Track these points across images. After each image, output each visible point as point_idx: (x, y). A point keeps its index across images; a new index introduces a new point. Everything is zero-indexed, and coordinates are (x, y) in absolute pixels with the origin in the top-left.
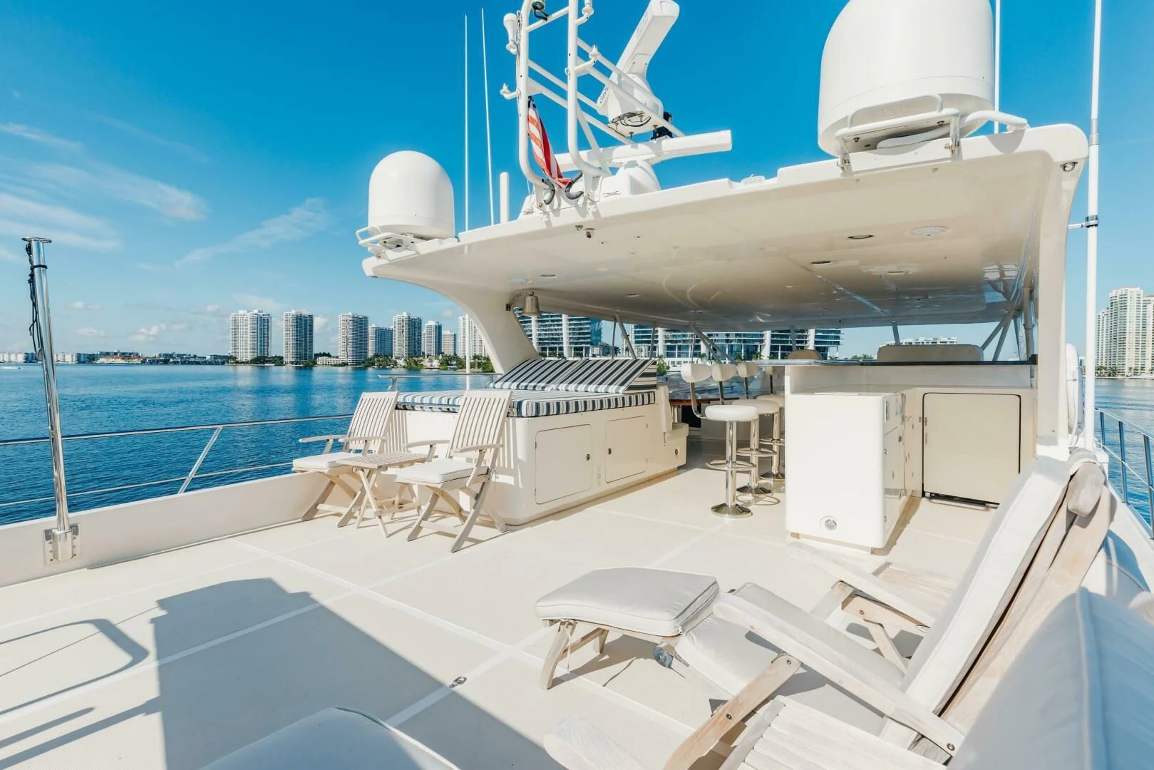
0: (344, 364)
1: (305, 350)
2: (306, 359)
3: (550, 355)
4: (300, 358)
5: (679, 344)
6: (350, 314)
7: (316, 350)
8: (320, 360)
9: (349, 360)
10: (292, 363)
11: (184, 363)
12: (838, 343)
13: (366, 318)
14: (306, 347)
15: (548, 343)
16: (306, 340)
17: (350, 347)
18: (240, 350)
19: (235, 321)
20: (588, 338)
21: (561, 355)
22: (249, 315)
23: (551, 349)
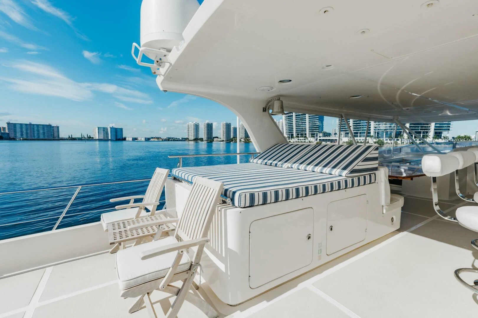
0: (223, 141)
1: (210, 136)
2: (210, 139)
3: (301, 137)
4: (209, 139)
5: (360, 131)
6: (225, 122)
7: (214, 136)
8: (215, 139)
9: (225, 139)
10: (206, 140)
11: (174, 140)
12: (449, 130)
13: (230, 124)
14: (210, 135)
15: (300, 132)
16: (210, 132)
17: (225, 135)
18: (190, 136)
19: (188, 126)
20: (317, 129)
21: (305, 137)
22: (192, 124)
23: (301, 134)
